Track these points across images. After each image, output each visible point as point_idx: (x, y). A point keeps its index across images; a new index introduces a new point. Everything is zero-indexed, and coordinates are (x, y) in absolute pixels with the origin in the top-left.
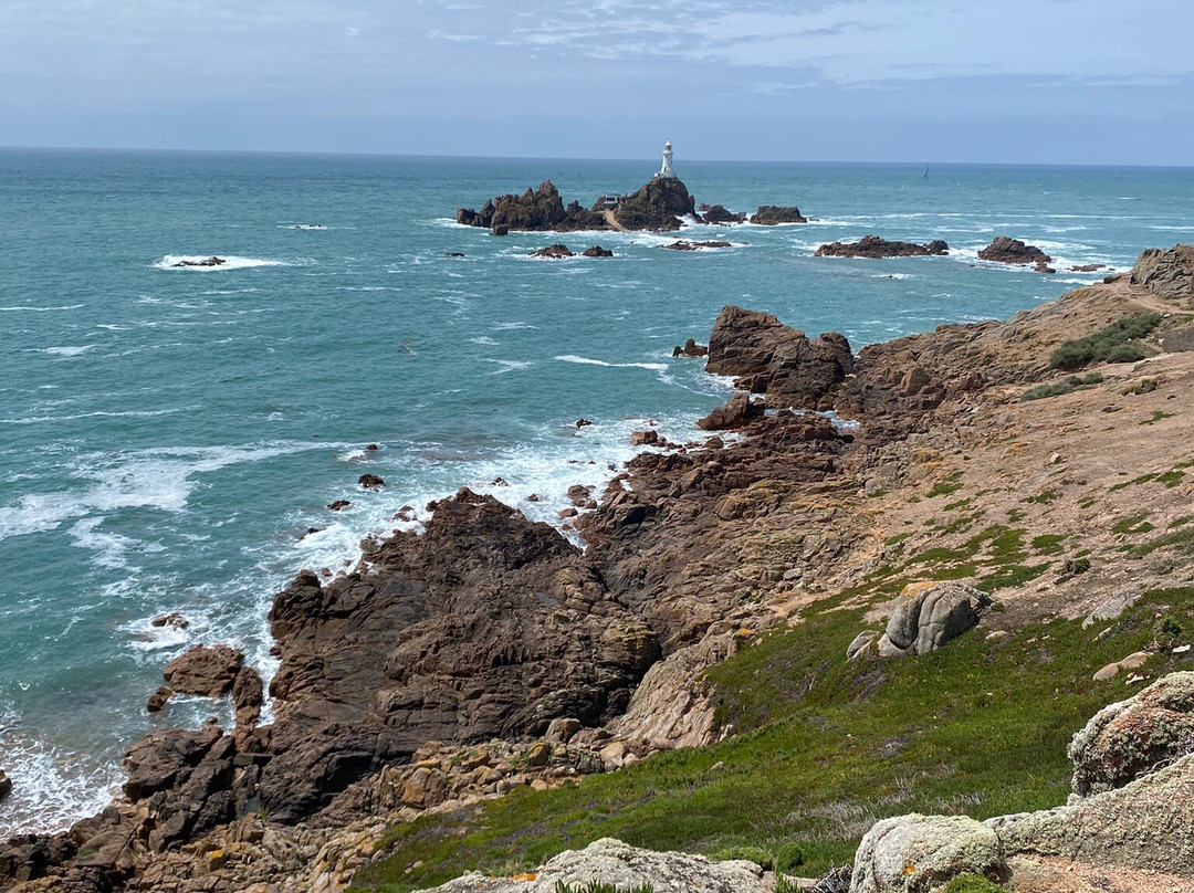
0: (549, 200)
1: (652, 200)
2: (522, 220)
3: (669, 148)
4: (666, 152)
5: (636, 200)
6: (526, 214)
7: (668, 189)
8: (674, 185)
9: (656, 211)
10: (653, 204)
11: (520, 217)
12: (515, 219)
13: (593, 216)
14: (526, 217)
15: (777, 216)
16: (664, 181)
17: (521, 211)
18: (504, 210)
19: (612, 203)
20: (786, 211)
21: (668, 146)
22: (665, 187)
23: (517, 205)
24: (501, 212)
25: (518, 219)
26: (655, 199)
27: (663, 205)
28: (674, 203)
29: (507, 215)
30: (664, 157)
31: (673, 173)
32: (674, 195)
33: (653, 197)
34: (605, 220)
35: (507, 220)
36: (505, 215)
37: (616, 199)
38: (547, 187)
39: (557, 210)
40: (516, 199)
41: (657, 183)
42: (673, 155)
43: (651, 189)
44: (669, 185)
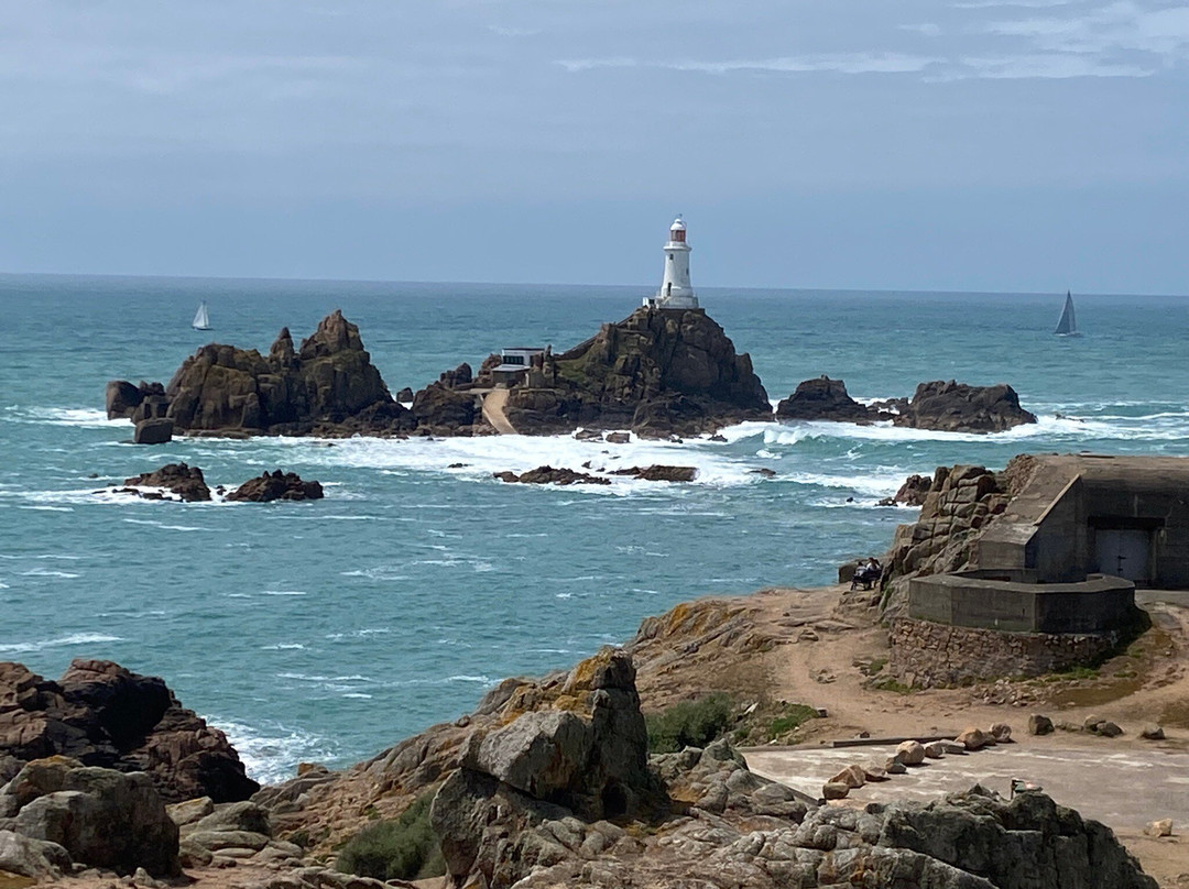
0: (329, 360)
1: (619, 364)
2: (238, 409)
3: (680, 235)
4: (671, 245)
5: (576, 363)
6: (247, 393)
7: (671, 336)
8: (689, 327)
9: (627, 390)
10: (624, 372)
11: (233, 400)
12: (219, 406)
13: (447, 402)
14: (247, 401)
15: (957, 407)
16: (663, 318)
17: (236, 385)
18: (195, 384)
19: (514, 370)
20: (982, 395)
21: (678, 231)
22: (666, 331)
23: (227, 372)
24: (188, 389)
25: (228, 404)
26: (630, 361)
27: (652, 376)
28: (686, 370)
29: (201, 397)
30: (667, 258)
31: (689, 297)
32: (688, 352)
33: (624, 357)
34: (480, 410)
35: (202, 407)
36: (195, 397)
37: (527, 361)
38: (332, 328)
39: (351, 384)
40: (227, 355)
41: (640, 320)
42: (691, 253)
43: (622, 337)
44: (677, 326)
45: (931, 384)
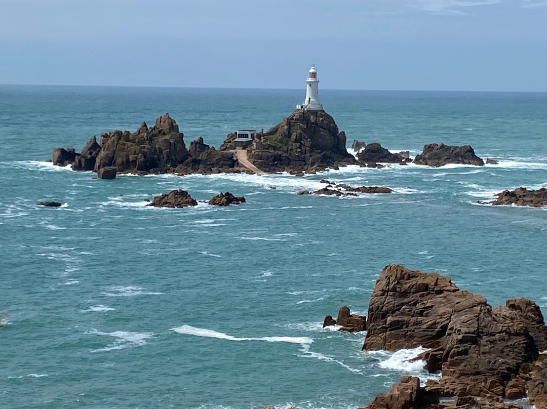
0: (167, 137)
1: (293, 137)
2: (134, 162)
3: (314, 75)
4: (310, 80)
5: (274, 137)
6: (138, 154)
7: (313, 123)
8: (321, 119)
9: (299, 150)
10: (296, 141)
11: (131, 157)
12: (124, 160)
13: (221, 157)
14: (139, 158)
15: (447, 156)
16: (309, 115)
17: (132, 150)
18: (111, 149)
19: (245, 141)
20: (458, 150)
21: (313, 73)
22: (311, 121)
23: (127, 144)
24: (108, 152)
25: (129, 160)
26: (298, 136)
27: (308, 143)
28: (320, 140)
29: (115, 156)
30: (308, 86)
31: (319, 104)
32: (321, 131)
33: (295, 134)
34: (237, 160)
35: (115, 161)
36: (112, 156)
37: (250, 136)
38: (165, 122)
39: (178, 149)
40: (126, 136)
41: (300, 116)
42: (319, 83)
43: (292, 124)
44: (315, 118)
45: (431, 145)
